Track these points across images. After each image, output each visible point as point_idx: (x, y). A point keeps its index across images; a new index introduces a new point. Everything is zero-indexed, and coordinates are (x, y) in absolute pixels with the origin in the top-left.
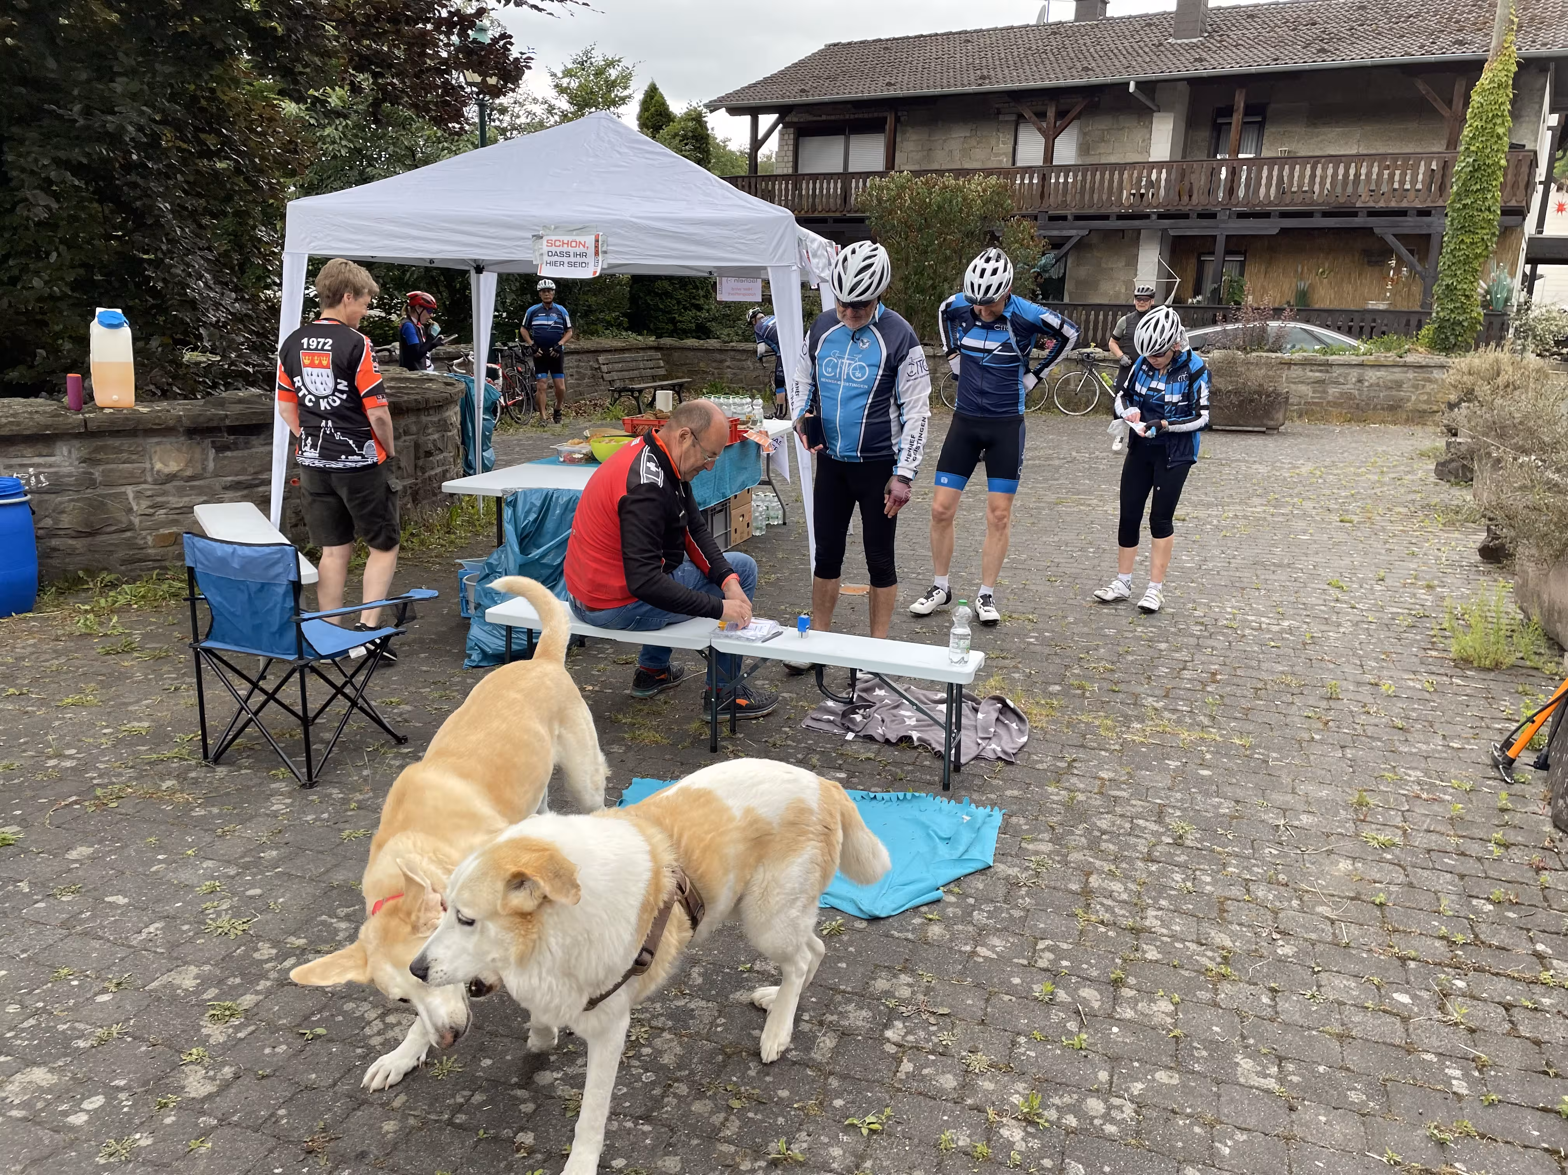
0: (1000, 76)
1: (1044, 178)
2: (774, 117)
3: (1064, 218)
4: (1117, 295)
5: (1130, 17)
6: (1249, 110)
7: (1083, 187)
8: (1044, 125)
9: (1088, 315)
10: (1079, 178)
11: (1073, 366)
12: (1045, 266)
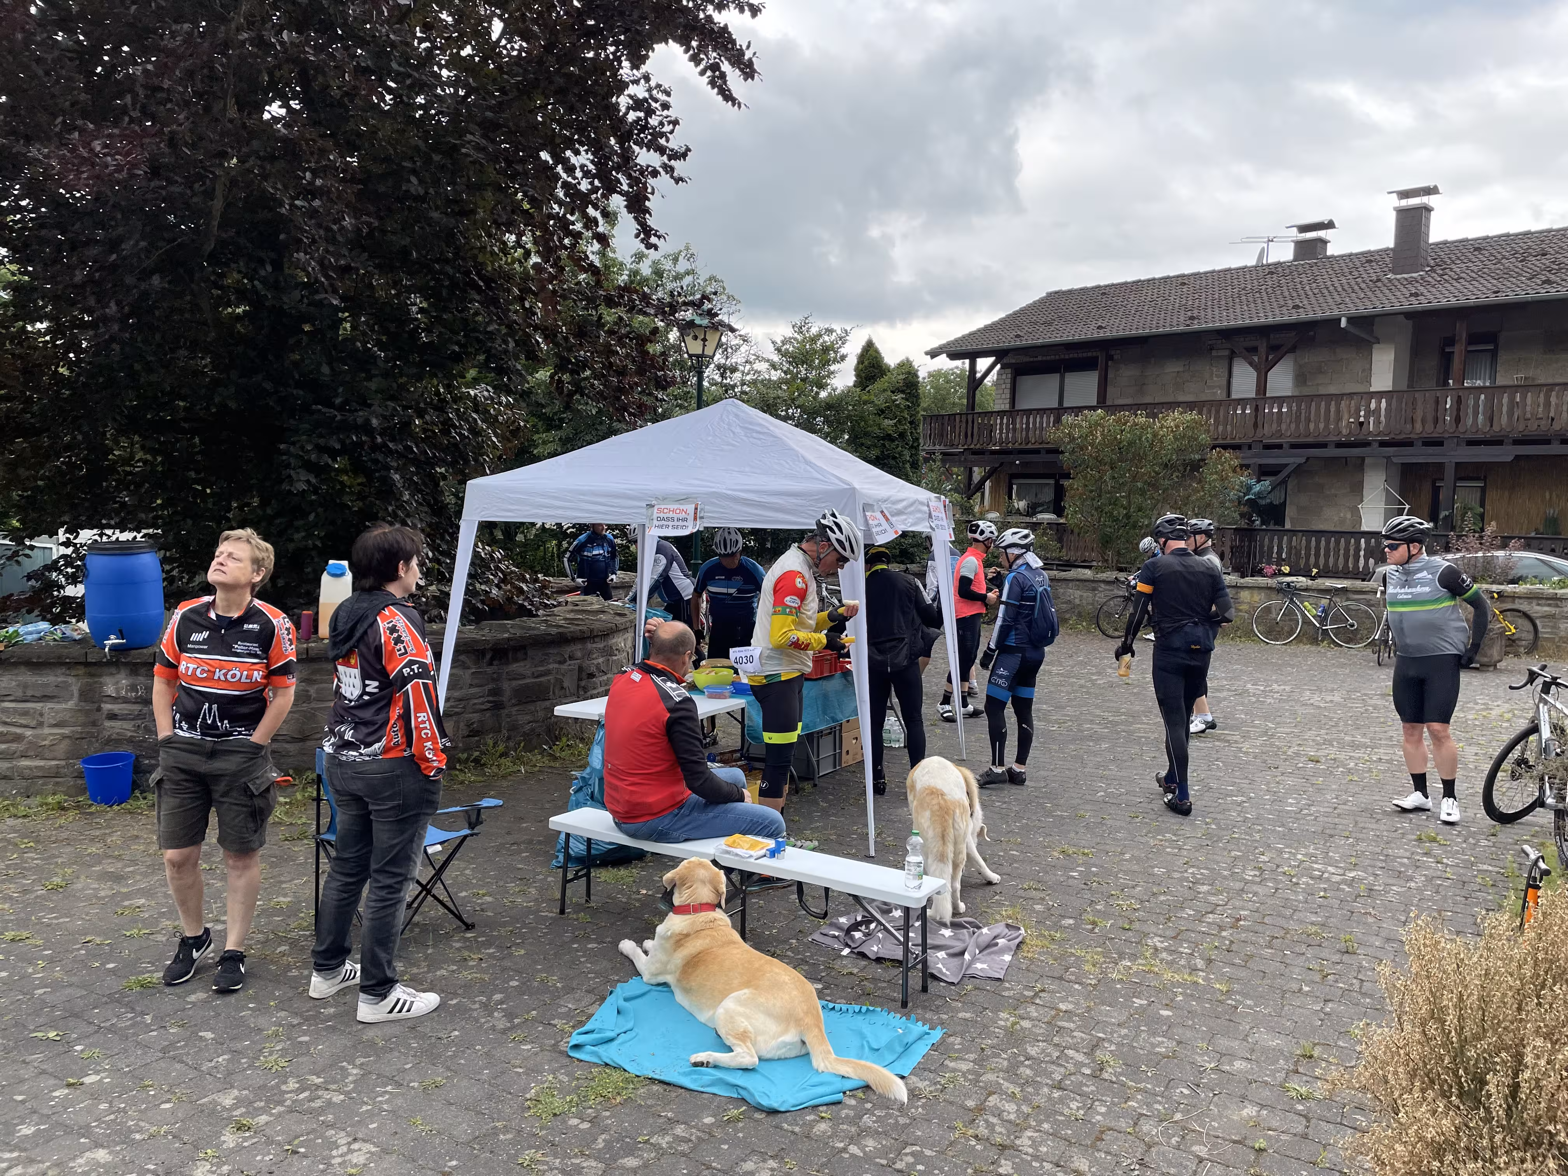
0: (1210, 316)
1: (1257, 409)
2: (991, 360)
3: (1279, 446)
4: (1342, 521)
5: (1350, 255)
6: (1473, 339)
7: (1298, 417)
8: (1256, 359)
9: (1309, 542)
10: (1294, 408)
11: (1274, 595)
12: (1259, 493)
